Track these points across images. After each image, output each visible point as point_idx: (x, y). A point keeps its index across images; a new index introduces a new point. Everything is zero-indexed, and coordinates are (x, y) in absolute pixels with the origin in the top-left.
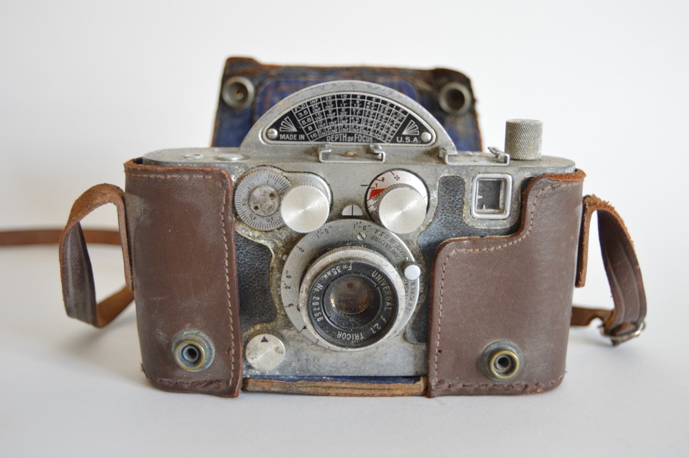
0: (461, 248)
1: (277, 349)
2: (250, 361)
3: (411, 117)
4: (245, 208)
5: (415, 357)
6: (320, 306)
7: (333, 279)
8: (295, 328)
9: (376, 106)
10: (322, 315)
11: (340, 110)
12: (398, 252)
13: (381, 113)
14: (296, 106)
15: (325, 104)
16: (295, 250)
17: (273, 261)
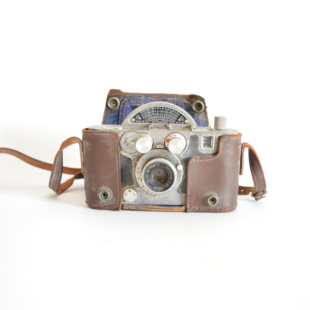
0: (197, 160)
1: (134, 194)
2: (124, 198)
3: (181, 115)
4: (124, 145)
5: (182, 198)
6: (148, 178)
7: (153, 169)
8: (140, 187)
9: (169, 111)
10: (149, 181)
11: (156, 112)
12: (175, 161)
13: (171, 113)
14: (141, 111)
15: (151, 110)
16: (140, 160)
17: (133, 163)
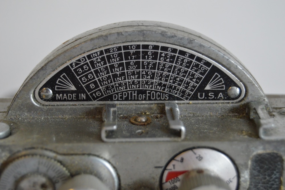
3: (215, 69)
9: (173, 57)
11: (128, 64)
13: (178, 66)
14: (74, 60)
15: (109, 57)
